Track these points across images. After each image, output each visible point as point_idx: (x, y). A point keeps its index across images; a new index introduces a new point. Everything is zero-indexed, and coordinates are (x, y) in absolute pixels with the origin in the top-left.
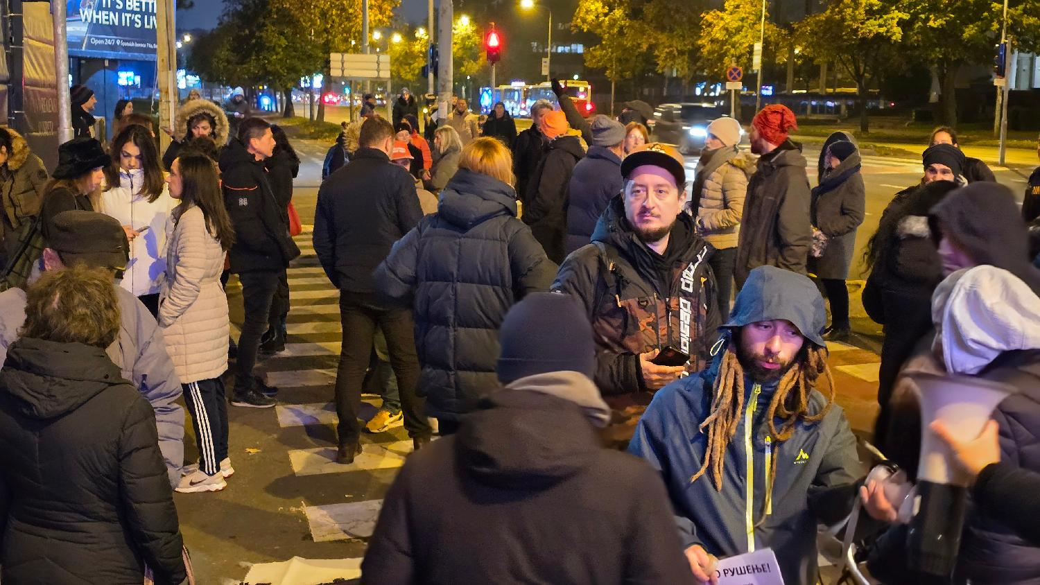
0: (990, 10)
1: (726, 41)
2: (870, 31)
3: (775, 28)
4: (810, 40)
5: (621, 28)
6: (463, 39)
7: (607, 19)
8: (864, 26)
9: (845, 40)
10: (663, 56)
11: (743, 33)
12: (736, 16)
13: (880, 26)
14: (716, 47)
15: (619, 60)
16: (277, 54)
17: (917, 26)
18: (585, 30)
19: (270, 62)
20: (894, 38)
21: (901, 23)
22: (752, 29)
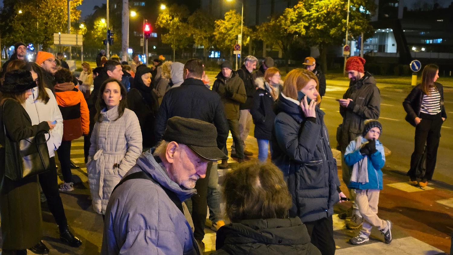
0: (341, 22)
1: (226, 33)
2: (292, 30)
3: (247, 28)
4: (264, 34)
5: (178, 26)
6: (103, 29)
7: (171, 22)
8: (290, 28)
9: (282, 34)
10: (197, 39)
11: (233, 30)
12: (230, 23)
13: (296, 28)
14: (221, 36)
15: (177, 40)
16: (20, 34)
17: (311, 28)
18: (162, 27)
19: (16, 37)
20: (302, 33)
21: (305, 27)
22: (237, 28)
